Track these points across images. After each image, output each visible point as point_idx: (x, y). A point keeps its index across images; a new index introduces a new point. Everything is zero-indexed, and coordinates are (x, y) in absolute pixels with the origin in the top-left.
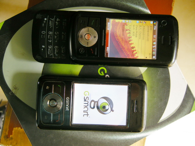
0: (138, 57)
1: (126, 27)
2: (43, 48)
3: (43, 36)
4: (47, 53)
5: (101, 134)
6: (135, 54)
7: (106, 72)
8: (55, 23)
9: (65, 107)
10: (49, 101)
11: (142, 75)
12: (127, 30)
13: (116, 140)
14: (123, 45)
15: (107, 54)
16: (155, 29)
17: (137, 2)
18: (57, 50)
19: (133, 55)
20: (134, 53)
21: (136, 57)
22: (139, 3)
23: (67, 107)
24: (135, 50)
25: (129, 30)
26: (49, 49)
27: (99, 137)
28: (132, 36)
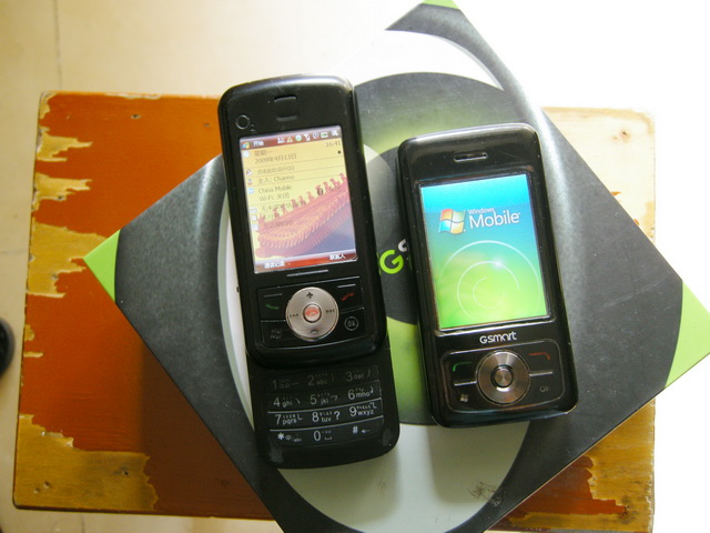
0: (341, 175)
1: (268, 220)
2: (360, 430)
3: (328, 436)
4: (371, 416)
5: (561, 237)
6: (334, 183)
7: (392, 252)
8: (288, 408)
9: (507, 342)
10: (499, 389)
11: (382, 155)
12: (277, 215)
13: (570, 193)
14: (317, 218)
15: (348, 256)
16: (262, 143)
17: (189, 200)
18: (359, 391)
19: (338, 187)
20: (333, 186)
21: (343, 178)
22: (190, 195)
23: (505, 337)
24: (325, 183)
25: (275, 210)
26: (360, 413)
27: (571, 240)
28: (291, 198)
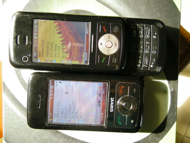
0: (54, 23)
1: (68, 56)
2: (155, 35)
3: (155, 48)
4: (151, 30)
6: (57, 26)
8: (142, 62)
12: (66, 52)
14: (70, 36)
15: (88, 26)
16: (35, 53)
18: (140, 33)
19: (59, 25)
20: (58, 27)
21: (56, 22)
24: (57, 30)
25: (64, 53)
26: (149, 34)
28: (61, 45)
